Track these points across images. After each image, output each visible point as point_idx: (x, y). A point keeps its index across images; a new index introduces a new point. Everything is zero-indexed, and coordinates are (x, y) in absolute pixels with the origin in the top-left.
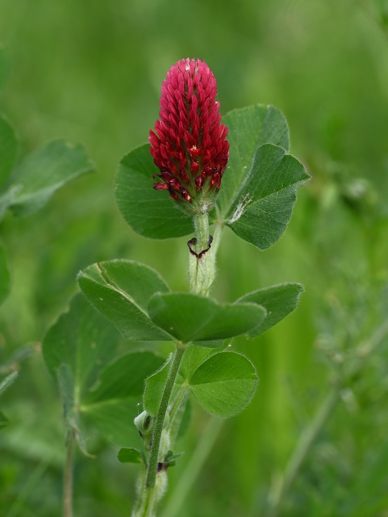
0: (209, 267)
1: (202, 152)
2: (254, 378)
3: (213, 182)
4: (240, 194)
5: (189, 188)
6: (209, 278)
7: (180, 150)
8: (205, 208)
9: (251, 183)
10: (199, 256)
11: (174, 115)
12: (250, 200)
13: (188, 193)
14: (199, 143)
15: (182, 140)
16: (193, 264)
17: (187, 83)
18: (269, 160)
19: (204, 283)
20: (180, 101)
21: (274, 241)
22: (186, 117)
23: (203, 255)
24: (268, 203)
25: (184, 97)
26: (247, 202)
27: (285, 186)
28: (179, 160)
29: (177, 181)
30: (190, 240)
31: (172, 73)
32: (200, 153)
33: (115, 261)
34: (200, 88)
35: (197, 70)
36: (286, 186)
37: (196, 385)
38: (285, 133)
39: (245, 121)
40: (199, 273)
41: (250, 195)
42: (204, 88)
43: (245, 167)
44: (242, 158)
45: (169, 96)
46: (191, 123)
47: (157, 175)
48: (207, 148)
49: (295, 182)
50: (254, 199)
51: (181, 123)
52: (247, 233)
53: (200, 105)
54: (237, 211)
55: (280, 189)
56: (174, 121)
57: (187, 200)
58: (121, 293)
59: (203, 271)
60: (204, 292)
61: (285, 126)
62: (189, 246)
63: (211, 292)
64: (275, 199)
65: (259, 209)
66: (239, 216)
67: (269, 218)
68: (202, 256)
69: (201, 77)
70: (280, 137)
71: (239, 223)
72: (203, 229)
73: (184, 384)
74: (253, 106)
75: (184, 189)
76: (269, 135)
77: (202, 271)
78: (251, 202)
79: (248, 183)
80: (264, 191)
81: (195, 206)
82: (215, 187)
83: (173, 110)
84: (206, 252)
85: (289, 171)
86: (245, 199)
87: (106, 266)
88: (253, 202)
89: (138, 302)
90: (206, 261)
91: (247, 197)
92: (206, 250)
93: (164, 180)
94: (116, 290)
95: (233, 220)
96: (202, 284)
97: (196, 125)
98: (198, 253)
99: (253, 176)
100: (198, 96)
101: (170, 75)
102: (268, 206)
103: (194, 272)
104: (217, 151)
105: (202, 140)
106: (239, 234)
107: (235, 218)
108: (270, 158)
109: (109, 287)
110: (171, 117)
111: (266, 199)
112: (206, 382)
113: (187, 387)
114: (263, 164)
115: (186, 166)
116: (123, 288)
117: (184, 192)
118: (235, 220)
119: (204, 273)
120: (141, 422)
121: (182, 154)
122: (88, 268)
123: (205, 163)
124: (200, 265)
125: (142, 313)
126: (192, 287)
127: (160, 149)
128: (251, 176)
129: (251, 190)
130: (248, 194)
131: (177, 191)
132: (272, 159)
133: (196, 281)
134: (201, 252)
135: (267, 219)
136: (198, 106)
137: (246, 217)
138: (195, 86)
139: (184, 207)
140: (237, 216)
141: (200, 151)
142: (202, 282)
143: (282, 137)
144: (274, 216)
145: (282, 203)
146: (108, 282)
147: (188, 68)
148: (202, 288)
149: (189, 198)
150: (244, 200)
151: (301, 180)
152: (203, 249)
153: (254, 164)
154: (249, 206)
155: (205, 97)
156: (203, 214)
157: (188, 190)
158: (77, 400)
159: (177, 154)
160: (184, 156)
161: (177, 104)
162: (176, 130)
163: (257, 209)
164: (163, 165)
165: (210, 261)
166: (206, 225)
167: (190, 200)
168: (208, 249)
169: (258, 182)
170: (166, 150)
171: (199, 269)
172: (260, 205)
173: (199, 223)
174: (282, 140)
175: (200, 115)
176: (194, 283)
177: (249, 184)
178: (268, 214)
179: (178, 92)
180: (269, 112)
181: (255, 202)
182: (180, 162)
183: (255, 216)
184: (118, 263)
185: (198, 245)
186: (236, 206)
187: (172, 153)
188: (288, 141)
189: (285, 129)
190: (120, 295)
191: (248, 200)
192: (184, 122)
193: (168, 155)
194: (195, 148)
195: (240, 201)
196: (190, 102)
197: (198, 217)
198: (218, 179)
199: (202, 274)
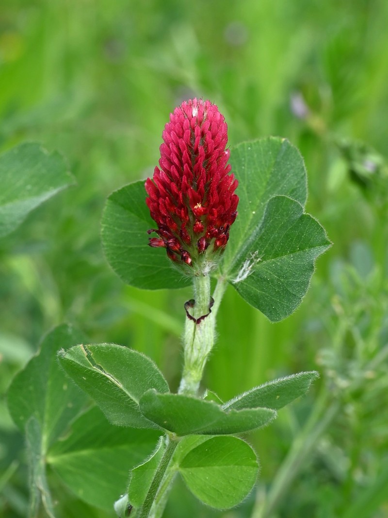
0: (207, 332)
1: (208, 211)
2: (255, 465)
3: (218, 243)
4: (247, 249)
5: (190, 249)
6: (207, 345)
7: (182, 206)
8: (207, 270)
9: (261, 239)
10: (198, 322)
11: (176, 166)
12: (259, 259)
13: (189, 255)
14: (205, 199)
15: (185, 195)
16: (189, 330)
17: (194, 131)
18: (283, 215)
19: (201, 351)
20: (184, 153)
21: (286, 314)
22: (191, 169)
23: (202, 320)
24: (281, 267)
25: (189, 146)
26: (255, 260)
27: (301, 249)
28: (181, 218)
29: (176, 241)
30: (188, 301)
31: (176, 118)
32: (205, 213)
33: (104, 345)
34: (208, 136)
35: (205, 114)
36: (303, 249)
37: (187, 469)
38: (303, 177)
39: (255, 156)
40: (197, 340)
41: (260, 253)
42: (213, 137)
43: (254, 212)
44: (250, 202)
45: (172, 144)
46: (196, 177)
47: (154, 230)
48: (213, 206)
49: (312, 246)
50: (264, 259)
51: (184, 177)
52: (255, 298)
53: (208, 156)
54: (243, 269)
55: (295, 252)
56: (177, 174)
57: (188, 263)
58: (108, 376)
59: (201, 338)
60: (201, 360)
61: (303, 169)
62: (186, 309)
63: (209, 360)
64: (289, 263)
65: (269, 271)
66: (245, 276)
67: (280, 286)
68: (200, 321)
69: (210, 126)
70: (296, 182)
71: (246, 284)
72: (204, 292)
73: (173, 467)
74: (265, 139)
75: (185, 251)
76: (284, 177)
77: (199, 338)
78: (260, 261)
79: (257, 239)
80: (276, 251)
81: (196, 269)
82: (220, 249)
83: (176, 161)
84: (205, 318)
85: (306, 232)
86: (253, 257)
87: (92, 349)
88: (262, 261)
89: (127, 388)
90: (205, 327)
91: (256, 255)
92: (206, 316)
93: (161, 237)
94: (103, 373)
95: (238, 280)
96: (199, 352)
97: (202, 180)
98: (196, 318)
99: (263, 231)
100: (206, 146)
101: (174, 118)
102: (281, 270)
103: (190, 338)
104: (225, 209)
105: (208, 196)
106: (245, 296)
107: (240, 277)
108: (285, 213)
109: (95, 370)
110: (173, 169)
111: (278, 261)
112: (199, 466)
113: (177, 469)
114: (276, 219)
115: (188, 224)
116: (111, 372)
117: (184, 255)
118: (241, 279)
119: (202, 340)
120: (122, 509)
121: (184, 212)
122: (72, 349)
123: (210, 223)
124: (198, 331)
125: (132, 400)
126: (187, 354)
127: (158, 204)
128: (261, 229)
129: (261, 247)
130: (257, 252)
131: (176, 252)
132: (287, 215)
133: (192, 349)
134: (200, 317)
135: (279, 286)
136: (205, 158)
137: (253, 278)
138: (203, 134)
139: (183, 269)
140: (243, 275)
141: (205, 211)
142: (199, 350)
143: (299, 183)
144: (287, 284)
145: (297, 270)
146: (94, 365)
147: (195, 112)
148: (198, 356)
149: (190, 260)
150: (251, 258)
151: (320, 245)
152: (202, 314)
153: (265, 216)
154: (258, 265)
155: (214, 146)
156: (204, 276)
157: (189, 252)
158: (44, 451)
159: (178, 211)
160: (186, 213)
161: (181, 154)
162: (178, 183)
163: (267, 272)
164: (161, 222)
165: (210, 327)
166: (207, 288)
167: (191, 262)
168: (208, 314)
169: (270, 238)
170: (165, 205)
171: (196, 336)
172: (270, 267)
173: (199, 286)
174: (299, 186)
175: (207, 167)
176: (190, 350)
177: (259, 240)
178: (281, 281)
179: (182, 142)
180: (284, 148)
181: (265, 262)
182: (181, 220)
183: (265, 280)
184: (108, 348)
185: (196, 309)
186: (243, 263)
187: (172, 209)
188: (306, 189)
189: (303, 174)
190: (108, 379)
191: (256, 258)
192: (188, 175)
193: (168, 211)
194: (199, 206)
195: (247, 258)
196: (196, 152)
197: (198, 279)
198: (224, 241)
199: (200, 341)
